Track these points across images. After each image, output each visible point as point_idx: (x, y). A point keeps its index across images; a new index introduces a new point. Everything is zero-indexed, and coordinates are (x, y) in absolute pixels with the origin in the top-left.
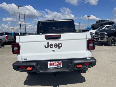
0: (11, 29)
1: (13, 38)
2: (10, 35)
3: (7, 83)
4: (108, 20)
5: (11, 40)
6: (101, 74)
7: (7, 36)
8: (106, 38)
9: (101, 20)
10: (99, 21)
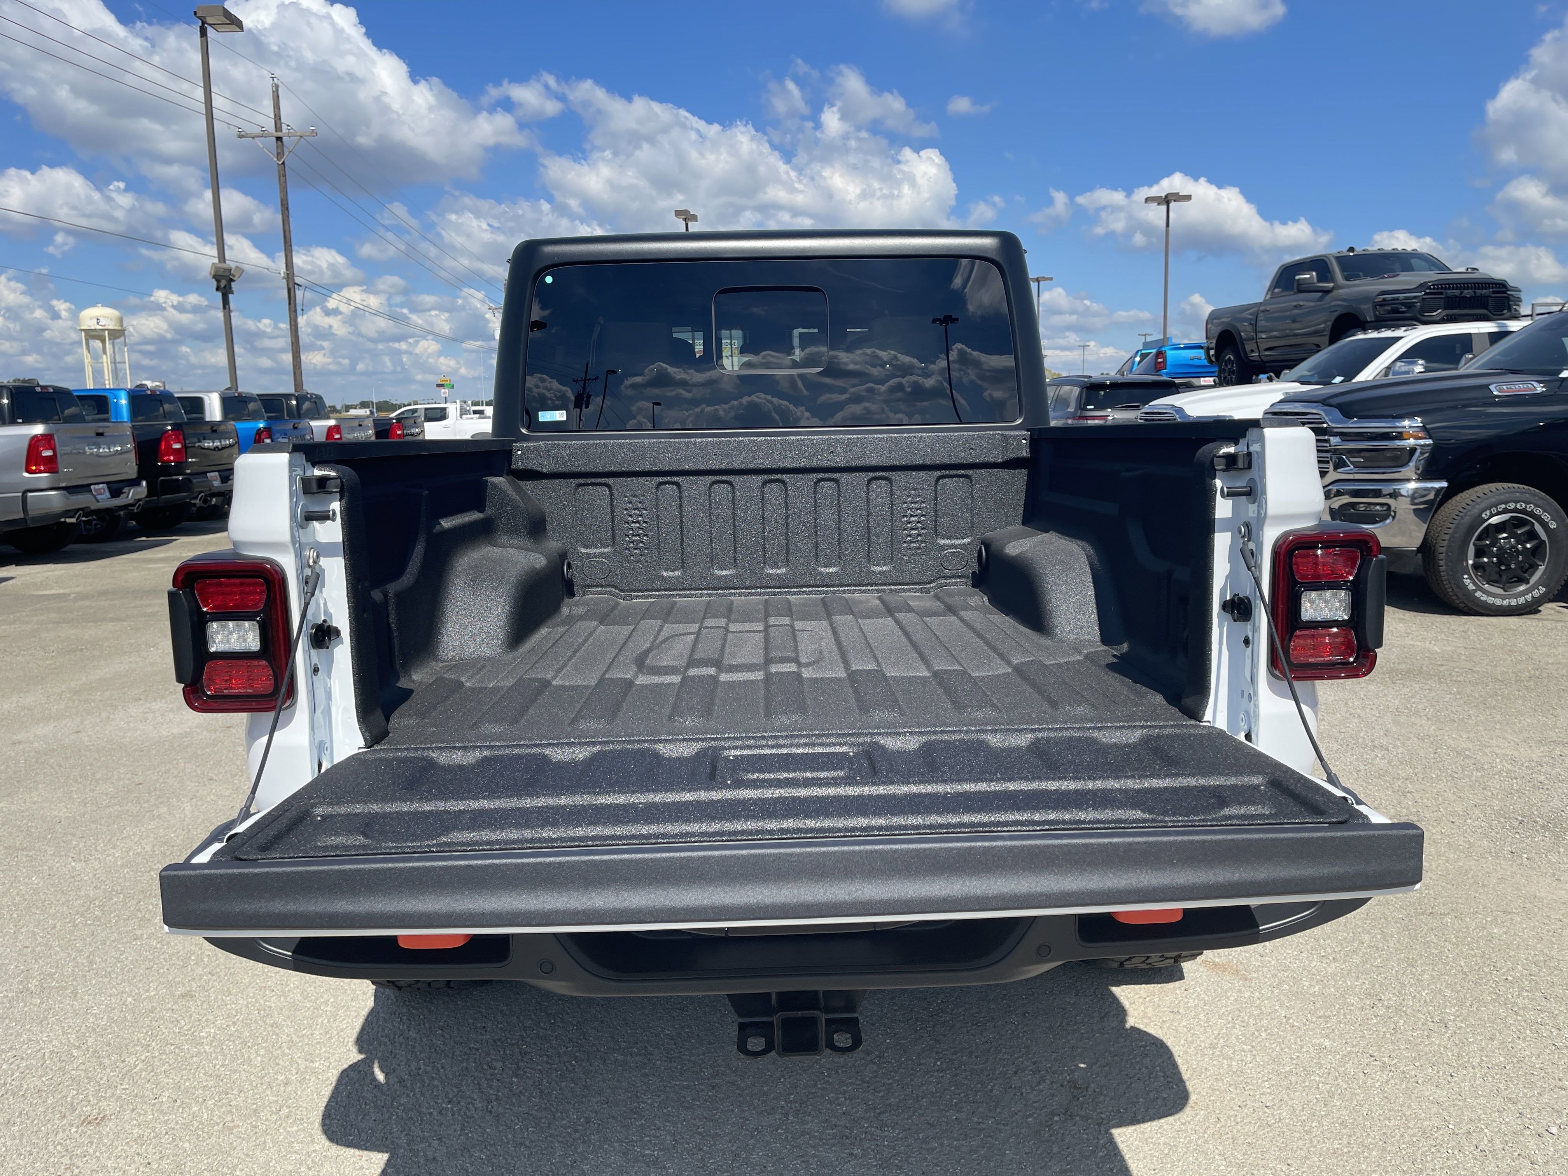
0: (92, 335)
1: (131, 470)
2: (89, 428)
3: (87, 1121)
4: (1432, 262)
5: (102, 498)
6: (1391, 998)
7: (38, 429)
8: (1414, 496)
9: (1340, 259)
10: (1319, 265)
